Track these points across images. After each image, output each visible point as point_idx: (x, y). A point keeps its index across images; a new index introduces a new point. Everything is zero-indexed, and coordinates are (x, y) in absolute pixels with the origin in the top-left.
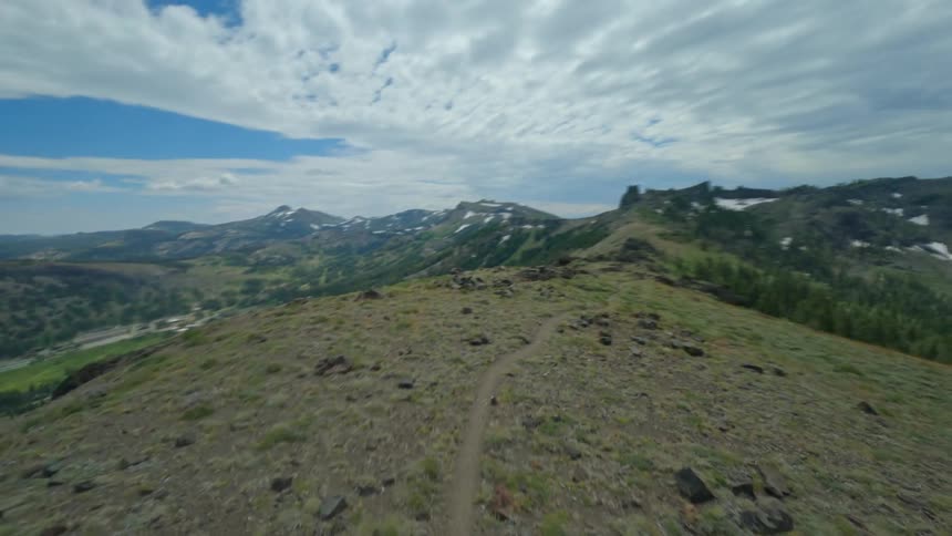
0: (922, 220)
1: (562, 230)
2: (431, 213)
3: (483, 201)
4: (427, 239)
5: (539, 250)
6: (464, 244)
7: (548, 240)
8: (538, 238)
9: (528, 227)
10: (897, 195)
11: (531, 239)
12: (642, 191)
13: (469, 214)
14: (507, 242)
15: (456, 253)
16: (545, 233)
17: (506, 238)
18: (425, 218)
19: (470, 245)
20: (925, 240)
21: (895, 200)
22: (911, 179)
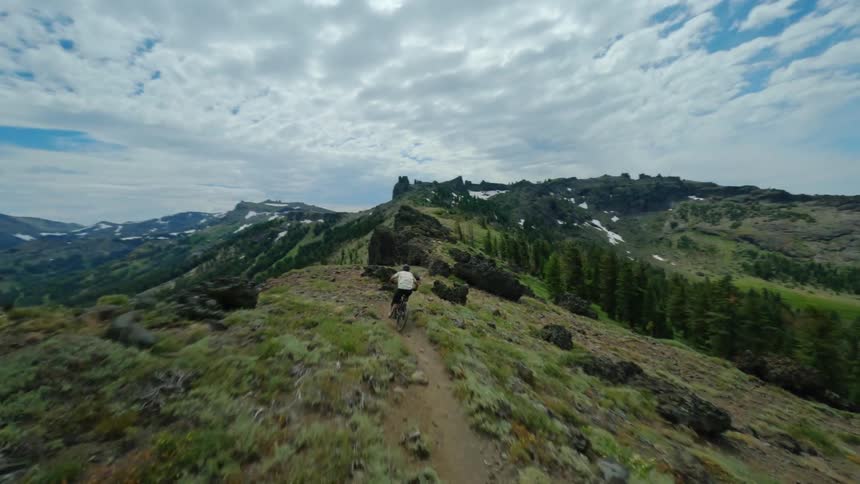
0: (584, 206)
1: (342, 223)
2: (211, 215)
3: (269, 201)
4: (196, 243)
5: (318, 244)
6: (231, 244)
7: (327, 233)
8: (317, 233)
9: (308, 222)
10: (569, 189)
11: (311, 233)
12: (412, 182)
13: (252, 214)
14: (283, 239)
15: (218, 257)
16: (324, 227)
17: (282, 234)
18: (203, 221)
19: (238, 245)
20: (589, 218)
21: (568, 192)
22: (574, 179)
